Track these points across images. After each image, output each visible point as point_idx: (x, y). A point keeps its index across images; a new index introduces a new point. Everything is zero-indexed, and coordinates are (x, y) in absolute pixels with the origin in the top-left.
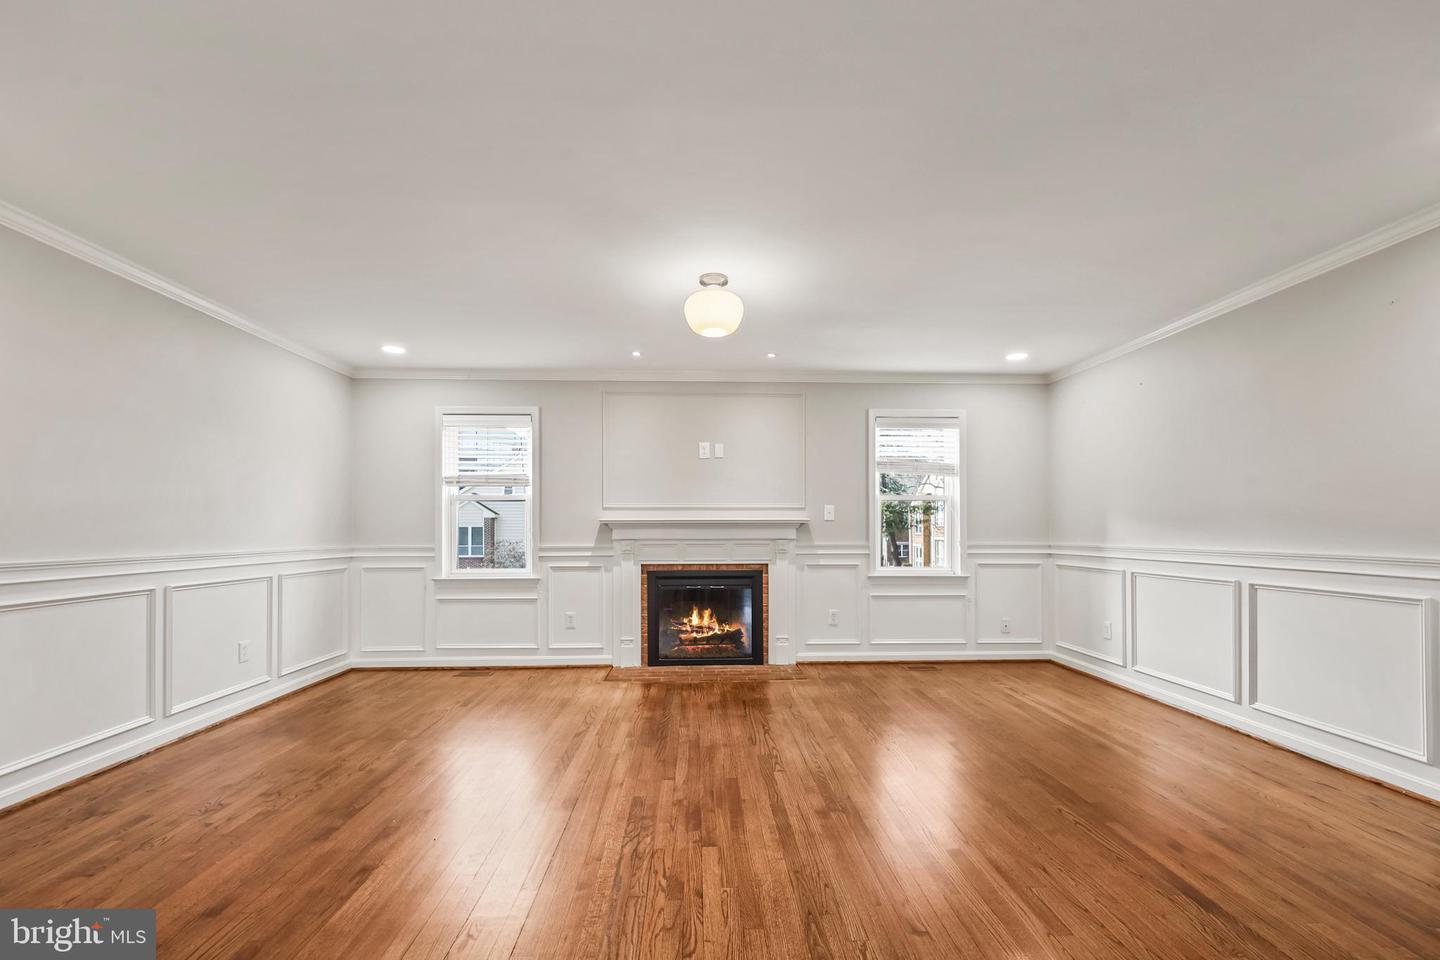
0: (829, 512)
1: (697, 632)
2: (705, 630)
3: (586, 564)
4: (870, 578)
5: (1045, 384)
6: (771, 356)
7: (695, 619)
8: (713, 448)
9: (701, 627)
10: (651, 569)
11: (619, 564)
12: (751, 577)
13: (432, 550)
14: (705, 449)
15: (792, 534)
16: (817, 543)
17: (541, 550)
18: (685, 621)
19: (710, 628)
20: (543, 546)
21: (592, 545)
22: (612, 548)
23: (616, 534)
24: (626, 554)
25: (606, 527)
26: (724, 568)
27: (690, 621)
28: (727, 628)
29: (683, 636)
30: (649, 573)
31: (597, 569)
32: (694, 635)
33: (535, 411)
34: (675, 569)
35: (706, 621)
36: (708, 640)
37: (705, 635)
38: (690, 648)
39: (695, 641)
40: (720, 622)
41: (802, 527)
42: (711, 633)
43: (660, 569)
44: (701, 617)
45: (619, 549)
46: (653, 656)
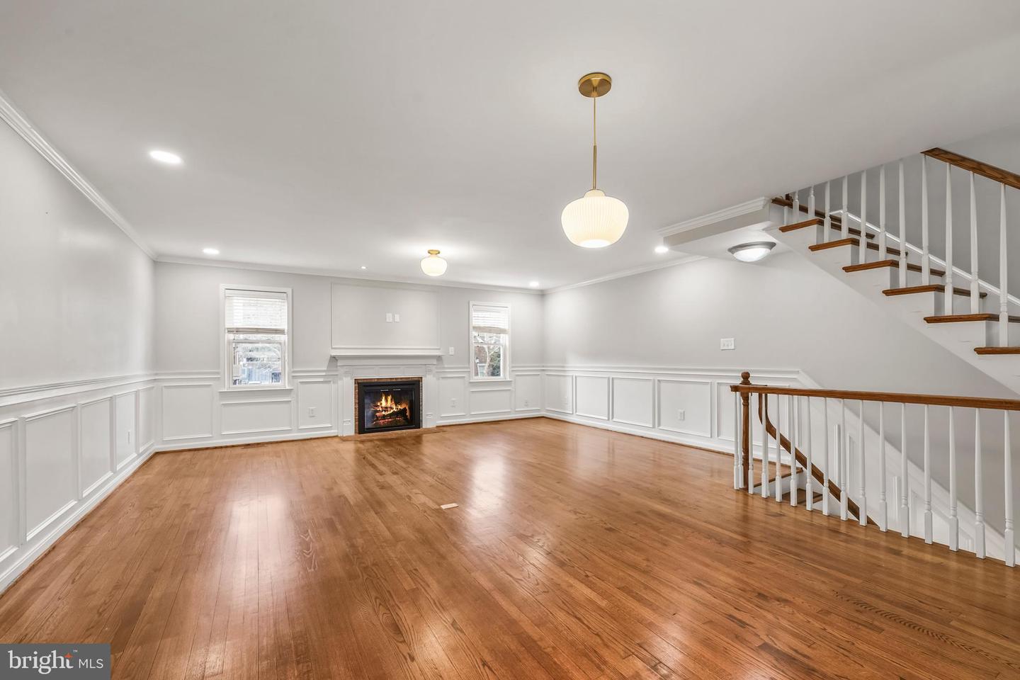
0: (452, 350)
1: (385, 411)
2: (389, 409)
3: (322, 380)
4: (470, 383)
5: (542, 295)
7: (384, 403)
8: (394, 317)
9: (386, 408)
10: (359, 381)
11: (341, 379)
12: (414, 384)
13: (218, 373)
14: (389, 317)
15: (435, 362)
16: (446, 366)
17: (294, 372)
18: (379, 404)
19: (392, 408)
20: (295, 369)
21: (325, 369)
22: (337, 371)
23: (340, 363)
24: (346, 373)
25: (334, 359)
26: (399, 380)
27: (381, 404)
28: (399, 407)
29: (378, 414)
30: (358, 383)
31: (328, 382)
32: (384, 413)
33: (289, 291)
34: (373, 381)
35: (389, 404)
36: (390, 415)
37: (389, 413)
38: (381, 421)
39: (384, 417)
40: (396, 404)
41: (439, 358)
42: (392, 411)
43: (365, 381)
44: (387, 401)
45: (341, 371)
46: (361, 428)
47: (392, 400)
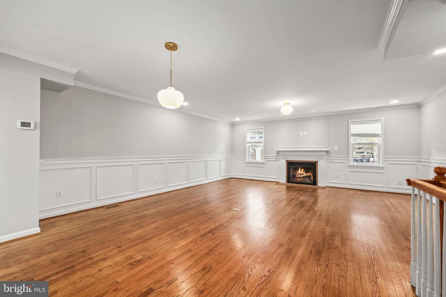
0: (336, 148)
1: (300, 175)
2: (302, 175)
3: (274, 160)
4: (349, 166)
5: (418, 106)
6: (314, 111)
7: (300, 172)
8: (303, 133)
9: (301, 174)
10: (288, 161)
11: (281, 160)
12: (312, 164)
13: (245, 156)
14: (301, 133)
15: (325, 154)
16: (332, 156)
17: (265, 156)
18: (297, 172)
19: (303, 174)
21: (275, 156)
22: (279, 156)
23: (280, 154)
24: (283, 158)
25: (278, 152)
26: (306, 162)
27: (298, 172)
28: (307, 174)
29: (297, 176)
31: (276, 161)
32: (299, 176)
33: (264, 128)
34: (294, 161)
35: (302, 172)
36: (303, 177)
37: (302, 176)
38: (298, 179)
39: (300, 178)
40: (306, 172)
41: (327, 152)
42: (303, 176)
43: (290, 161)
44: (301, 171)
45: (281, 156)
46: (289, 181)
47: (303, 171)
